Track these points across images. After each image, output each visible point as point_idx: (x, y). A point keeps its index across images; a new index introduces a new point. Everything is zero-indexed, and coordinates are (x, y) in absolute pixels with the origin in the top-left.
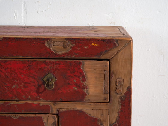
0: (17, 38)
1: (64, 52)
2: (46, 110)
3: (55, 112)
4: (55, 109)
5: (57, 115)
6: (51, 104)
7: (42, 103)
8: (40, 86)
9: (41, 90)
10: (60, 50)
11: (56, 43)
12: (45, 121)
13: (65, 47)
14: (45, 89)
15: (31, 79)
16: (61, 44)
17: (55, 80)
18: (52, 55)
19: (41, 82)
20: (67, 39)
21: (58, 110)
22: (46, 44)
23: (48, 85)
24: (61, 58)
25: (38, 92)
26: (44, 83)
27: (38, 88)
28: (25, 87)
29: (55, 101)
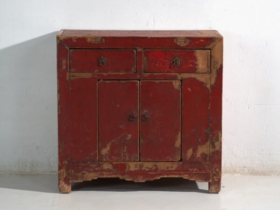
0: (158, 38)
1: (185, 45)
2: (175, 78)
3: (180, 79)
4: (180, 76)
5: (181, 81)
6: (178, 74)
7: (173, 74)
8: (171, 64)
9: (172, 66)
10: (183, 44)
11: (180, 40)
12: (174, 84)
13: (185, 42)
14: (174, 66)
15: (167, 61)
16: (183, 41)
17: (180, 61)
18: (178, 47)
19: (172, 62)
20: (186, 38)
21: (181, 78)
22: (175, 41)
23: (176, 64)
24: (183, 48)
25: (170, 68)
26: (174, 63)
27: (170, 66)
28: (163, 65)
29: (180, 73)
